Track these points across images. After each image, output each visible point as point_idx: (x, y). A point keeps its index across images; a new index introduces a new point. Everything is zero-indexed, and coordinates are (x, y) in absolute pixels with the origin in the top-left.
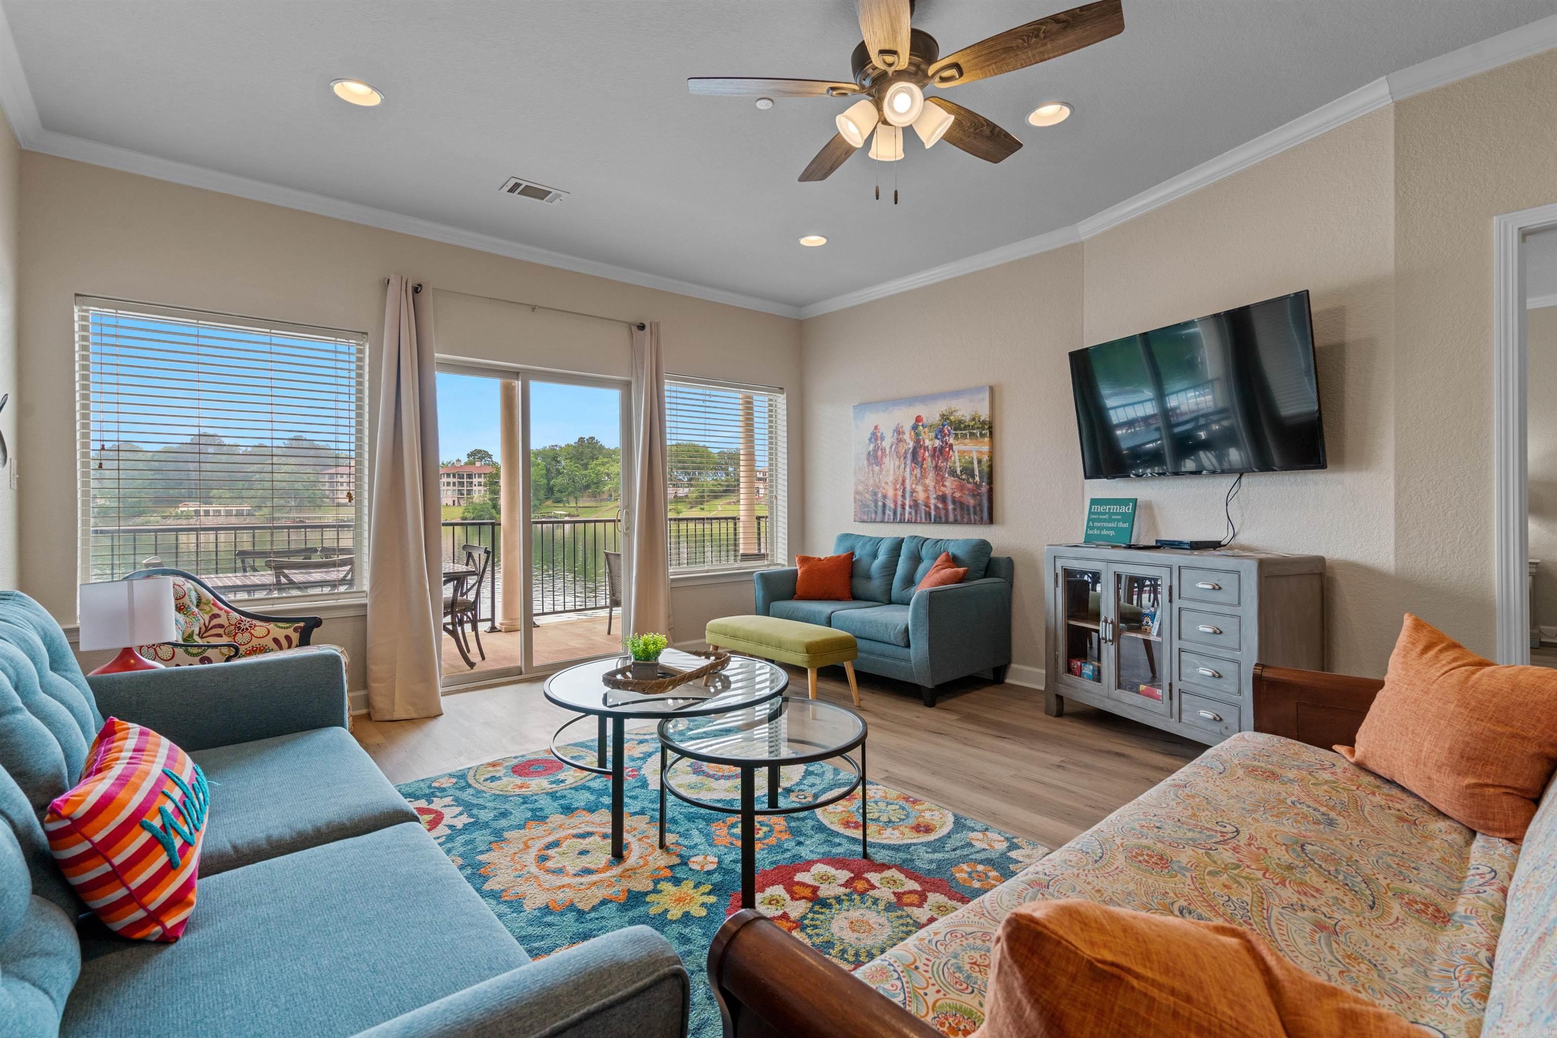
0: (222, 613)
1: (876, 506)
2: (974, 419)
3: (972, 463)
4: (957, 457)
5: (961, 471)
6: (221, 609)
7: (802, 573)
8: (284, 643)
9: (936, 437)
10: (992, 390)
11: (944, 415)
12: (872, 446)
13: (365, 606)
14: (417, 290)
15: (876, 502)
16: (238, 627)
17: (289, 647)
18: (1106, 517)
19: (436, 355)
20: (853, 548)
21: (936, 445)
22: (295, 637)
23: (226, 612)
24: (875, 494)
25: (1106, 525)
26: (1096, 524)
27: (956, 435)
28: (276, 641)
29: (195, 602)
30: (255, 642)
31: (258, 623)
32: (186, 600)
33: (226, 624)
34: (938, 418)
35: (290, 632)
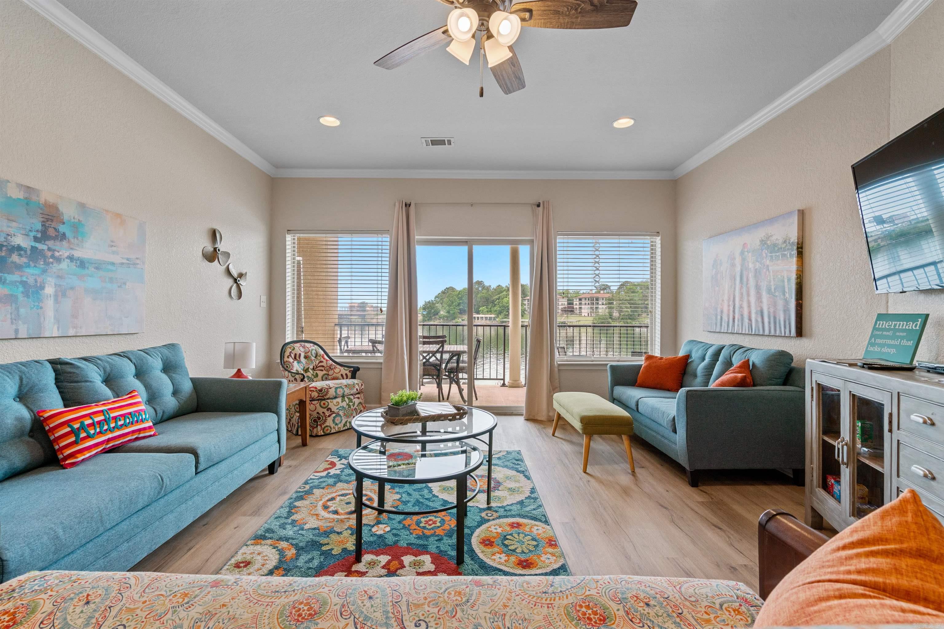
0: (324, 361)
1: (716, 317)
2: (785, 242)
3: (783, 281)
4: (772, 277)
5: (775, 289)
6: (324, 359)
7: (644, 367)
8: (345, 376)
9: (757, 261)
10: (802, 214)
11: (763, 241)
12: (714, 270)
13: (381, 363)
14: (408, 205)
15: (716, 315)
16: (330, 368)
17: (347, 378)
18: (890, 333)
19: (416, 237)
20: (691, 351)
21: (757, 267)
22: (349, 375)
23: (327, 360)
24: (716, 309)
25: (889, 342)
26: (879, 341)
27: (771, 257)
28: (342, 375)
29: (314, 355)
30: (335, 375)
31: (338, 366)
32: (309, 354)
33: (325, 365)
34: (758, 243)
35: (347, 372)
